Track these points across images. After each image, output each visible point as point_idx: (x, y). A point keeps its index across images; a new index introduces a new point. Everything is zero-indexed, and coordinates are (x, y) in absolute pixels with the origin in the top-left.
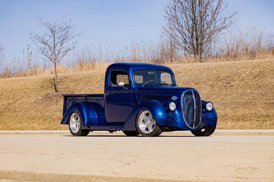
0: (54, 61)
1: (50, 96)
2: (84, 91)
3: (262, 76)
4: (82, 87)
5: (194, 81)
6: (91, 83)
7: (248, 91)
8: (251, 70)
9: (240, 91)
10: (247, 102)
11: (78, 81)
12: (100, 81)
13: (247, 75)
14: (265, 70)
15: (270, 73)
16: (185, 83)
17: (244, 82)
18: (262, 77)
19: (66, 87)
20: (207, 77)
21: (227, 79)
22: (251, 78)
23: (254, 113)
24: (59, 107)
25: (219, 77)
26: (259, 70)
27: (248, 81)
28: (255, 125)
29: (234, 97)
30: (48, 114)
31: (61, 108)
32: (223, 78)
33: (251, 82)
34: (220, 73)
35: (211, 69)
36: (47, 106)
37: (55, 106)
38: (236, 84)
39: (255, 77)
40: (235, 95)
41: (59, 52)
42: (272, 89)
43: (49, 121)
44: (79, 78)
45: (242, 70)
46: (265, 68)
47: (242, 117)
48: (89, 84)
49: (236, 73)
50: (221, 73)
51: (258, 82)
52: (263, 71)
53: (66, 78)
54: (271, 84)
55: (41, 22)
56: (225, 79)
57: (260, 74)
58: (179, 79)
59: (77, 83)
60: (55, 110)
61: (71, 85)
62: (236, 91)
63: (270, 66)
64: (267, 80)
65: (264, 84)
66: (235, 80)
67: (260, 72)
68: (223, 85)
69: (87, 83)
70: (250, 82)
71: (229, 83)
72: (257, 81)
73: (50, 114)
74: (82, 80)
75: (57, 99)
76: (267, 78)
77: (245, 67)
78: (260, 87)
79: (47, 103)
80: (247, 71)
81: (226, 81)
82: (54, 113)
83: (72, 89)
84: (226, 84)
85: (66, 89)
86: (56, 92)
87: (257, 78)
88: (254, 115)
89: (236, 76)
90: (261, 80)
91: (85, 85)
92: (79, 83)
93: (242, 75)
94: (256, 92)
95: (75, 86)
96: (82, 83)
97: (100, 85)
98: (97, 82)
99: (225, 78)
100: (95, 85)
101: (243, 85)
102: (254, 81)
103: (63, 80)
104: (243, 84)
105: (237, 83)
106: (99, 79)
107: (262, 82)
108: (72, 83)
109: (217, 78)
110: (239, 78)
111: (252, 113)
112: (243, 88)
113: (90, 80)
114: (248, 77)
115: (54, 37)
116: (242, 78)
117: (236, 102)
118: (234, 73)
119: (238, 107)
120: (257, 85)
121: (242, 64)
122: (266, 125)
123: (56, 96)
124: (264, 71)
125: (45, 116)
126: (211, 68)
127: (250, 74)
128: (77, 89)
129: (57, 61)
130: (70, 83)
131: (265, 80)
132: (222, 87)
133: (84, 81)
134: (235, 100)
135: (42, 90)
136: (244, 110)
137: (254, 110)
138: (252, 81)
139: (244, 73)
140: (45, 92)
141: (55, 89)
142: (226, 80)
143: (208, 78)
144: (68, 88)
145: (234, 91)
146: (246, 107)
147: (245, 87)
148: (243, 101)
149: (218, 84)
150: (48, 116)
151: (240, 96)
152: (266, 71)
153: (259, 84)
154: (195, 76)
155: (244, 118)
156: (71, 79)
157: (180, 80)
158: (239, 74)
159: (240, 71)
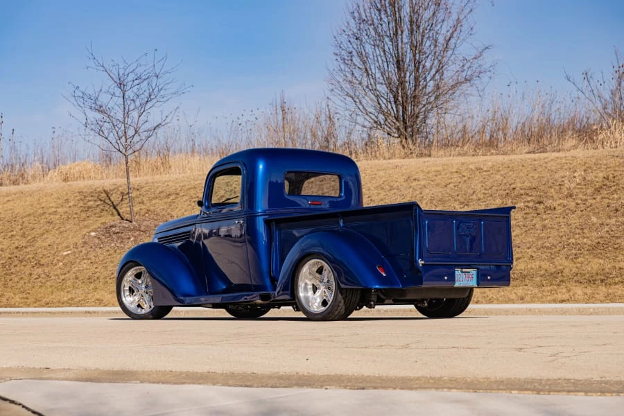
0: (124, 152)
1: (117, 231)
3: (613, 188)
5: (456, 198)
8: (583, 173)
9: (574, 220)
11: (171, 197)
13: (578, 184)
14: (616, 174)
16: (435, 202)
17: (577, 201)
18: (615, 190)
20: (485, 189)
21: (534, 193)
22: (589, 191)
25: (514, 189)
26: (601, 175)
27: (584, 197)
32: (522, 192)
33: (594, 201)
34: (513, 181)
35: (486, 171)
36: (115, 251)
38: (559, 205)
39: (598, 190)
41: (137, 131)
45: (561, 173)
46: (616, 171)
47: (598, 277)
49: (551, 181)
50: (515, 180)
51: (610, 201)
52: (611, 176)
56: (527, 194)
57: (607, 182)
58: (418, 192)
61: (157, 205)
62: (565, 220)
66: (552, 197)
67: (604, 178)
68: (528, 207)
70: (589, 201)
71: (540, 202)
72: (605, 198)
74: (181, 194)
77: (565, 167)
78: (617, 210)
79: (113, 245)
80: (575, 177)
81: (532, 198)
83: (161, 214)
84: (536, 206)
85: (147, 215)
87: (604, 192)
89: (551, 187)
90: (616, 196)
92: (176, 201)
93: (566, 185)
95: (168, 209)
96: (182, 201)
99: (528, 192)
101: (576, 207)
102: (598, 198)
104: (574, 204)
105: (558, 202)
107: (618, 199)
109: (507, 191)
110: (561, 192)
112: (579, 212)
114: (581, 188)
116: (567, 192)
117: (573, 244)
118: (545, 180)
120: (608, 206)
124: (614, 177)
126: (485, 169)
127: (583, 183)
130: (154, 202)
132: (527, 211)
133: (186, 197)
134: (569, 239)
136: (598, 261)
138: (595, 199)
139: (569, 181)
142: (532, 196)
143: (486, 192)
144: (150, 213)
145: (560, 220)
146: (600, 253)
147: (582, 211)
152: (620, 177)
153: (614, 205)
154: (455, 186)
155: (603, 278)
157: (422, 196)
158: (558, 184)
159: (557, 176)
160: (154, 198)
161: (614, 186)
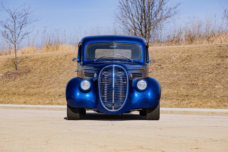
0: (14, 43)
1: (9, 74)
2: (39, 70)
3: (189, 60)
4: (38, 66)
6: (47, 62)
7: (175, 73)
8: (181, 54)
9: (168, 73)
10: (172, 82)
11: (36, 61)
12: (54, 61)
13: (177, 58)
14: (192, 54)
15: (196, 57)
17: (173, 65)
18: (189, 61)
19: (25, 66)
21: (160, 61)
22: (179, 61)
23: (176, 93)
24: (16, 83)
26: (187, 55)
27: (177, 64)
28: (174, 103)
29: (162, 78)
30: (5, 89)
31: (17, 85)
36: (6, 82)
37: (13, 82)
38: (166, 67)
39: (183, 61)
40: (163, 76)
41: (19, 35)
42: (195, 72)
43: (5, 95)
44: (37, 58)
45: (173, 54)
46: (193, 53)
47: (165, 96)
48: (44, 64)
49: (168, 57)
50: (155, 56)
52: (190, 55)
53: (27, 58)
54: (195, 67)
55: (4, 8)
56: (157, 62)
57: (187, 58)
59: (35, 62)
60: (11, 86)
61: (30, 64)
62: (165, 73)
63: (197, 51)
64: (193, 63)
65: (190, 67)
66: (166, 63)
67: (188, 56)
68: (155, 67)
69: (43, 63)
70: (177, 65)
71: (160, 65)
72: (184, 64)
73: (7, 90)
74: (39, 60)
75: (15, 76)
76: (193, 61)
77: (176, 51)
78: (186, 69)
79: (6, 79)
80: (177, 55)
82: (11, 88)
83: (30, 68)
84: (158, 67)
85: (25, 68)
86: (16, 70)
87: (184, 61)
88: (176, 94)
89: (167, 59)
90: (188, 63)
91: (41, 64)
92: (37, 63)
93: (172, 59)
94: (182, 74)
95: (33, 65)
96: (39, 62)
97: (53, 65)
98: (52, 62)
100: (50, 64)
101: (171, 68)
102: (181, 64)
103: (24, 60)
104: (171, 66)
105: (167, 65)
106: (53, 60)
107: (188, 65)
108: (31, 62)
110: (170, 61)
111: (174, 93)
112: (171, 70)
113: (46, 61)
114: (177, 60)
115: (15, 22)
116: (172, 61)
117: (163, 83)
118: (166, 56)
119: (164, 87)
120: (183, 67)
121: (175, 48)
122: (183, 104)
123: (14, 74)
124: (191, 55)
125: (2, 91)
127: (179, 58)
128: (34, 68)
129: (16, 43)
130: (29, 63)
131: (191, 63)
132: (154, 69)
133: (41, 61)
134: (162, 80)
135: (4, 68)
136: (168, 89)
137: (177, 90)
138: (180, 64)
139: (174, 57)
140: (7, 70)
141: (15, 67)
142: (158, 63)
144: (26, 67)
145: (163, 73)
146: (171, 87)
147: (173, 69)
148: (169, 82)
149: (151, 66)
150: (5, 91)
151: (167, 77)
152: (193, 56)
153: (185, 67)
155: (167, 97)
156: (31, 58)
158: (170, 58)
159: (171, 55)
160: (30, 61)
161: (190, 59)
